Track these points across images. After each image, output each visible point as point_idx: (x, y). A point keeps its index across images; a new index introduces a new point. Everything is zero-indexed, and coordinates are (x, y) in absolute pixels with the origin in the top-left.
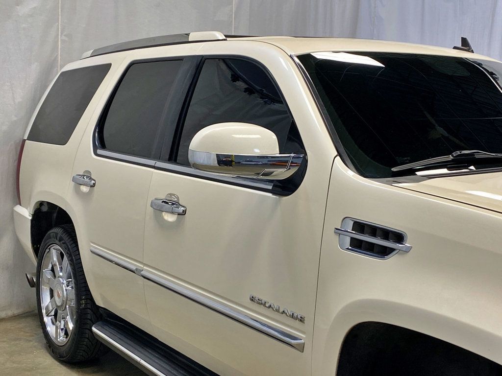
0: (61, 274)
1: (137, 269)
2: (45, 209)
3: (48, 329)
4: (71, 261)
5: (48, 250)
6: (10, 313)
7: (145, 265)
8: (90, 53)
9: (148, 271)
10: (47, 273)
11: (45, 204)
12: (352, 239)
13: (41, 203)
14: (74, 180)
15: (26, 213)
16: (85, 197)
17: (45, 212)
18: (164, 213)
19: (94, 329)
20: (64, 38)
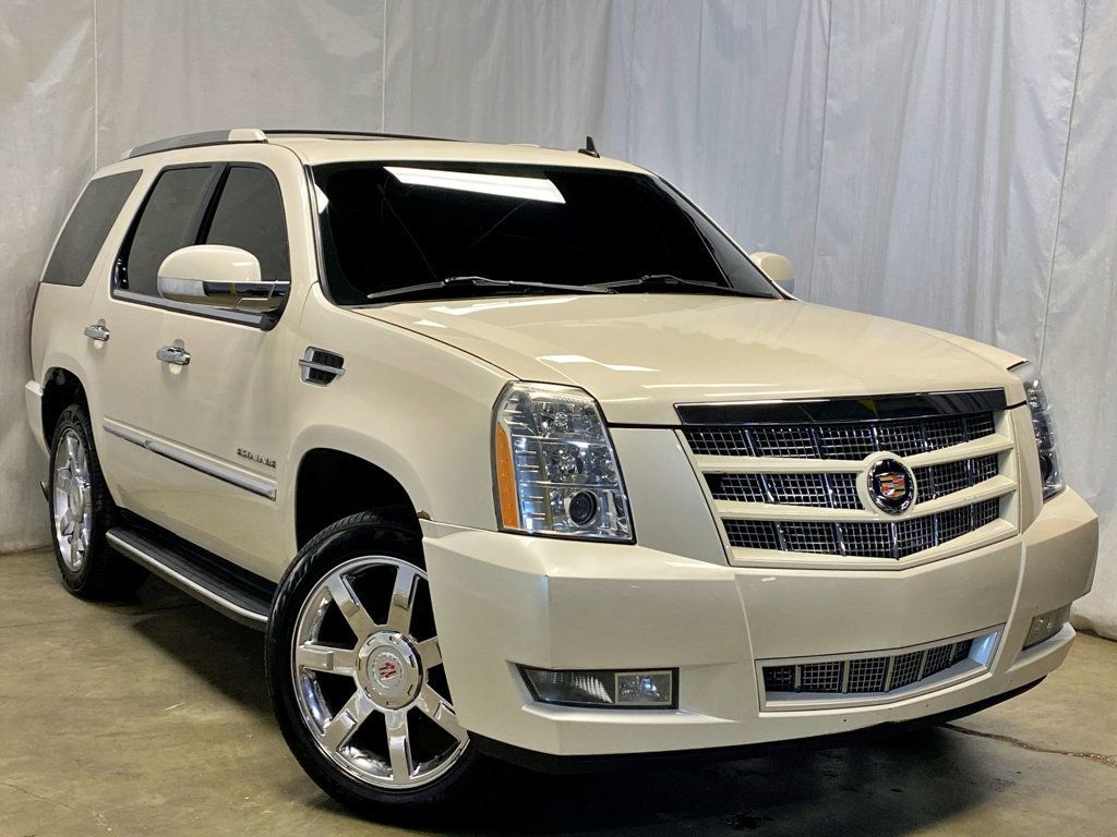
0: (78, 471)
1: (147, 442)
2: (61, 380)
3: (62, 549)
4: (86, 447)
5: (62, 438)
6: (21, 545)
7: (154, 434)
8: (128, 153)
9: (159, 443)
10: (62, 475)
11: (61, 373)
12: (312, 369)
13: (56, 372)
14: (87, 332)
15: (37, 388)
16: (98, 355)
17: (62, 386)
18: (171, 365)
19: (108, 534)
20: (103, 128)
